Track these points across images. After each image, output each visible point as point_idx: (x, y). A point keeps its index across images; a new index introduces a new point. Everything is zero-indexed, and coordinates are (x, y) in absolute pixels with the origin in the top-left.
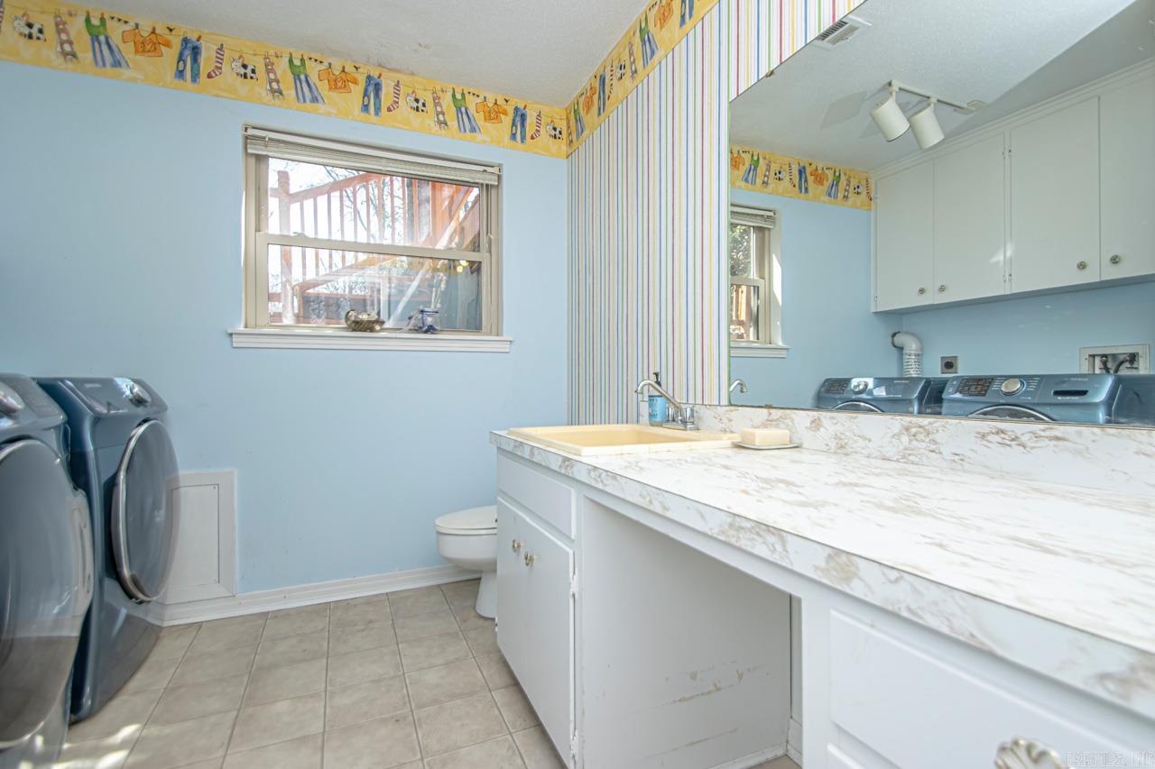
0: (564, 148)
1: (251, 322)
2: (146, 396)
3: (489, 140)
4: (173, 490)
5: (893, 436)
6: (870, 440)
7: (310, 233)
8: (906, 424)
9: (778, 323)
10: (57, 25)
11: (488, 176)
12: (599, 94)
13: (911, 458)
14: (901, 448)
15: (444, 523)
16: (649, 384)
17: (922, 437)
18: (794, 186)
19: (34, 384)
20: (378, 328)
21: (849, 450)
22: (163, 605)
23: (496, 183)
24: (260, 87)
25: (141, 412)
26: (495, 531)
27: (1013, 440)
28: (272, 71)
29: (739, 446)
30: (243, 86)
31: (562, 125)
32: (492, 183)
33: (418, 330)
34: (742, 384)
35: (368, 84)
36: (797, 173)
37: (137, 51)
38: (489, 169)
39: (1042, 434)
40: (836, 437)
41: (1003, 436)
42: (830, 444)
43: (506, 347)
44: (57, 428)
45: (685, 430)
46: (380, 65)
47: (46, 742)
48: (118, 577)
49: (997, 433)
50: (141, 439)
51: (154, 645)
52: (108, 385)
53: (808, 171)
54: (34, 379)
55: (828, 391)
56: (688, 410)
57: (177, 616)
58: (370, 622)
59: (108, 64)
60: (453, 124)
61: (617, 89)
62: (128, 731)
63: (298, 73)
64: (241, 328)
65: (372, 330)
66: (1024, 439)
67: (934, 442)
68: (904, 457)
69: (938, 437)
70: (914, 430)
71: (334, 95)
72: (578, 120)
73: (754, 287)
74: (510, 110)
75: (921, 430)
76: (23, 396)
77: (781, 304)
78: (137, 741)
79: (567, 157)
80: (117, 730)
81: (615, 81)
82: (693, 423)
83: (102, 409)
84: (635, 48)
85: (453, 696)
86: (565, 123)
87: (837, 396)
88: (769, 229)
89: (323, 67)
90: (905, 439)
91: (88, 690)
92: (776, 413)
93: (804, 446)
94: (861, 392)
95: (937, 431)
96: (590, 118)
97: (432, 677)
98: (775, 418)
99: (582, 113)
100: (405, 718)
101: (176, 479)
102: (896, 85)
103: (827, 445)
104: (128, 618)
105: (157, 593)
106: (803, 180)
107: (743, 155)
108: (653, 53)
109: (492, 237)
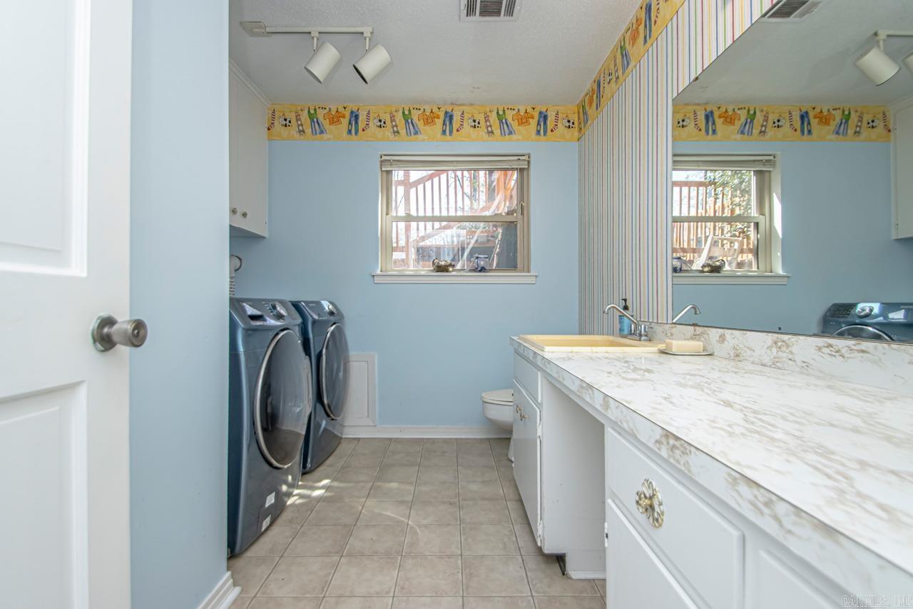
0: (576, 134)
1: (384, 269)
2: (335, 311)
3: (521, 138)
4: (346, 363)
5: (767, 348)
6: (754, 351)
7: (413, 213)
8: (775, 339)
9: (779, 254)
10: (296, 117)
11: (521, 163)
12: (596, 94)
13: (778, 364)
14: (772, 357)
15: (488, 397)
16: (613, 307)
17: (784, 349)
18: (796, 130)
19: (290, 304)
20: (451, 269)
21: (741, 358)
22: (343, 426)
23: (527, 167)
24: (388, 132)
25: (332, 319)
26: (512, 404)
27: (837, 352)
28: (394, 121)
29: (663, 352)
30: (379, 132)
31: (574, 118)
32: (524, 167)
33: (475, 270)
34: (694, 308)
35: (446, 117)
36: (798, 119)
37: (330, 124)
38: (522, 158)
39: (854, 348)
40: (735, 348)
41: (831, 349)
42: (730, 353)
43: (532, 280)
44: (299, 325)
45: (640, 340)
46: (452, 104)
47: (293, 478)
48: (322, 403)
49: (827, 347)
50: (333, 333)
51: (338, 445)
52: (318, 303)
53: (811, 115)
54: (290, 301)
55: (833, 316)
56: (643, 326)
57: (349, 433)
58: (445, 452)
59: (318, 133)
60: (497, 132)
61: (607, 90)
62: (326, 482)
63: (407, 118)
64: (379, 272)
65: (447, 271)
66: (844, 351)
67: (791, 353)
68: (774, 364)
69: (794, 349)
70: (779, 344)
71: (427, 128)
72: (585, 113)
73: (754, 223)
74: (536, 114)
75: (784, 344)
76: (287, 309)
77: (781, 236)
78: (329, 487)
79: (578, 140)
80: (321, 481)
81: (606, 85)
82: (646, 336)
83: (316, 317)
84: (617, 61)
85: (484, 499)
86: (576, 115)
87: (842, 320)
88: (770, 171)
89: (420, 112)
90: (774, 350)
91: (309, 460)
92: (699, 330)
93: (715, 354)
94: (867, 316)
95: (793, 344)
96: (591, 111)
97: (474, 487)
98: (698, 333)
99: (587, 108)
100: (455, 503)
101: (348, 357)
102: (883, 34)
103: (729, 354)
104: (325, 429)
105: (338, 416)
106: (806, 124)
107: (739, 112)
108: (628, 64)
109: (524, 204)
